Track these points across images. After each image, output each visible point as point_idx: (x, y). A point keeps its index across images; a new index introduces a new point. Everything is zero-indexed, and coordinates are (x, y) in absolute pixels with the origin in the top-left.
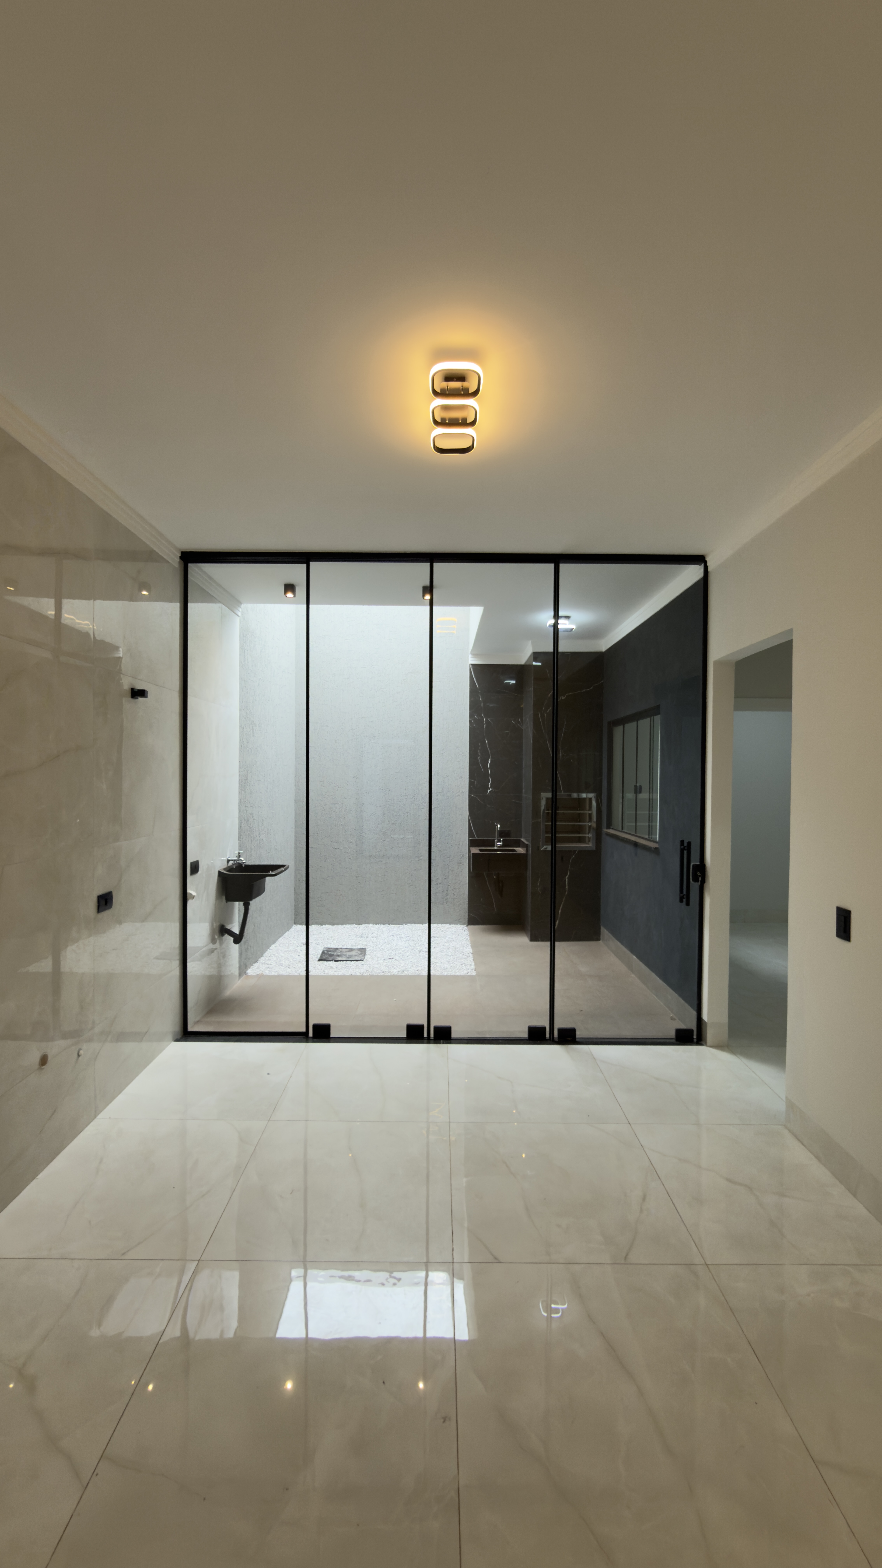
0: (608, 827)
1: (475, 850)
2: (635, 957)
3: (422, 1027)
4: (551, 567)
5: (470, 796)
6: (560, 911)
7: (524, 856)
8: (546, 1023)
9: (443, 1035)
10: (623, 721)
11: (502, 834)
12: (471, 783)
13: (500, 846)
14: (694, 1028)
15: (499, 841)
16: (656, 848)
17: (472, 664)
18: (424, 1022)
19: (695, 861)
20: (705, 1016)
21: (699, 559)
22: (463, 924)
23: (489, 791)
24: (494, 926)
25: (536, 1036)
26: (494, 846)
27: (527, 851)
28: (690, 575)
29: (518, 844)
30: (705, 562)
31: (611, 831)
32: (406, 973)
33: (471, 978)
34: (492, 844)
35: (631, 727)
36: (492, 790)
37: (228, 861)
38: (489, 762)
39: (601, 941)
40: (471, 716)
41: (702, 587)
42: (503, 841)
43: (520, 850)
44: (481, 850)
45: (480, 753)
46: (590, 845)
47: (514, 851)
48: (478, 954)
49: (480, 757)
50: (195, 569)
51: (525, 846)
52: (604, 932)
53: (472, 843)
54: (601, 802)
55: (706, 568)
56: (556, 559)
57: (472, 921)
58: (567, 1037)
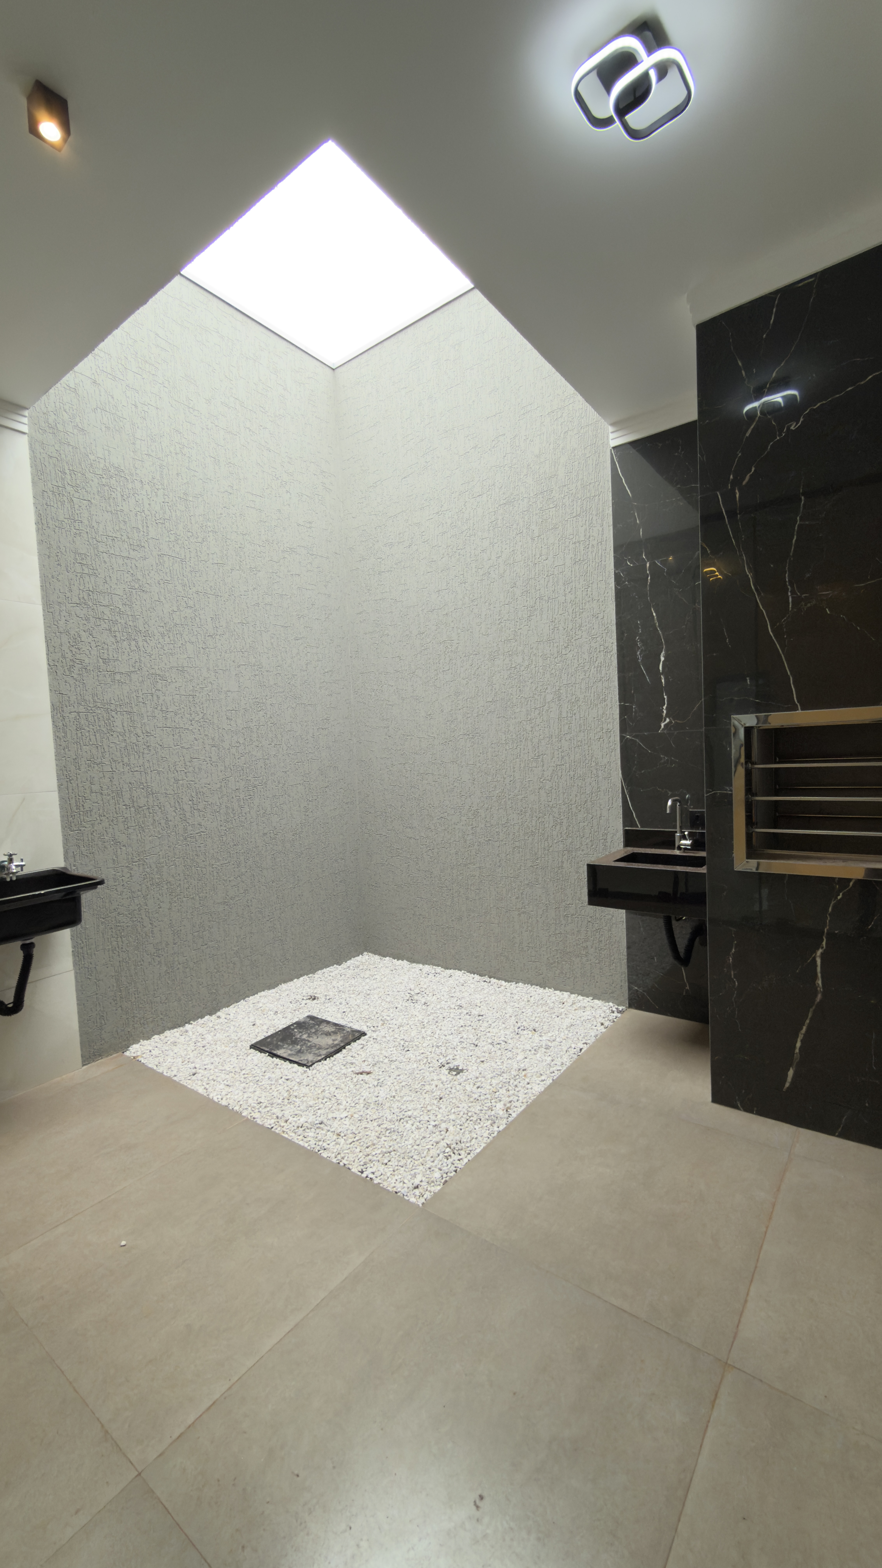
5: (622, 739)
6: (798, 1044)
11: (689, 821)
12: (624, 711)
13: (686, 851)
15: (684, 837)
17: (614, 448)
22: (615, 1002)
23: (663, 725)
26: (673, 849)
34: (670, 842)
36: (670, 722)
38: (662, 659)
40: (618, 563)
44: (647, 856)
45: (642, 641)
49: (642, 651)
57: (637, 1002)
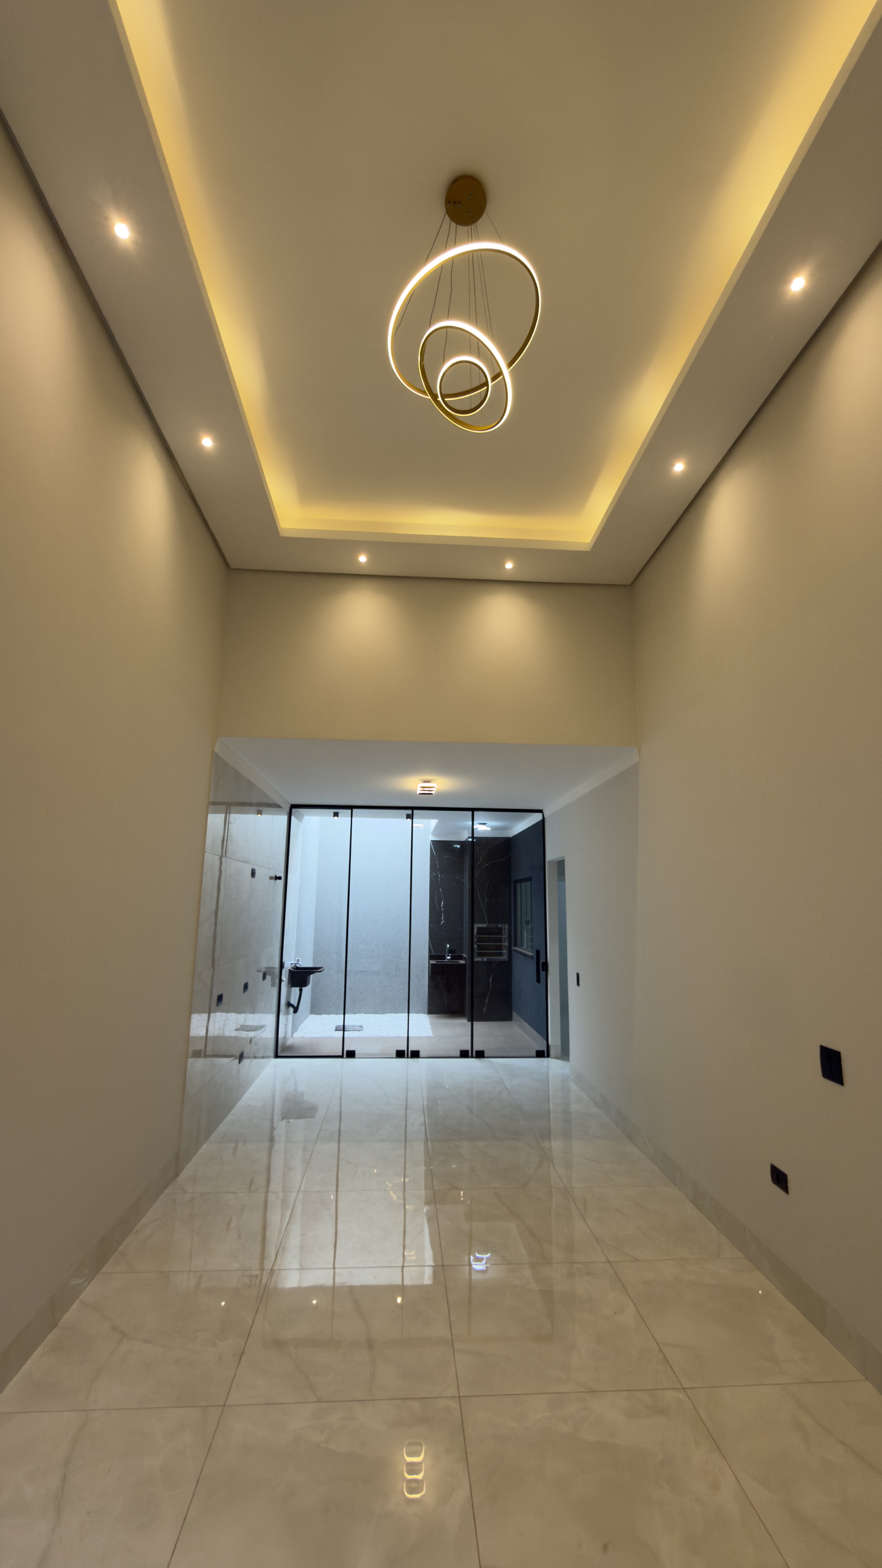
0: (515, 946)
1: (433, 962)
2: (526, 1024)
3: (404, 1051)
4: (471, 812)
5: (429, 926)
6: (486, 1001)
7: (464, 965)
8: (469, 1048)
9: (415, 1054)
10: (520, 881)
11: (451, 951)
12: (430, 918)
13: (449, 959)
14: (545, 1049)
15: (449, 956)
16: (532, 956)
17: (432, 841)
18: (405, 1049)
19: (542, 960)
20: (550, 1043)
21: (541, 811)
22: (425, 1014)
23: (442, 923)
24: (446, 1015)
25: (464, 1054)
26: (445, 960)
27: (466, 962)
28: (536, 818)
29: (461, 958)
30: (543, 813)
31: (516, 948)
32: (390, 1036)
33: (430, 1038)
34: (444, 957)
35: (523, 884)
36: (444, 922)
37: (292, 964)
38: (442, 903)
39: (512, 1022)
40: (431, 873)
41: (541, 826)
42: (451, 956)
43: (462, 962)
44: (436, 962)
45: (437, 898)
46: (505, 958)
47: (458, 962)
48: (433, 1028)
49: (436, 900)
50: (293, 810)
51: (465, 959)
52: (514, 1014)
53: (431, 957)
54: (511, 930)
55: (543, 815)
56: (473, 810)
57: (431, 1011)
58: (480, 1055)
